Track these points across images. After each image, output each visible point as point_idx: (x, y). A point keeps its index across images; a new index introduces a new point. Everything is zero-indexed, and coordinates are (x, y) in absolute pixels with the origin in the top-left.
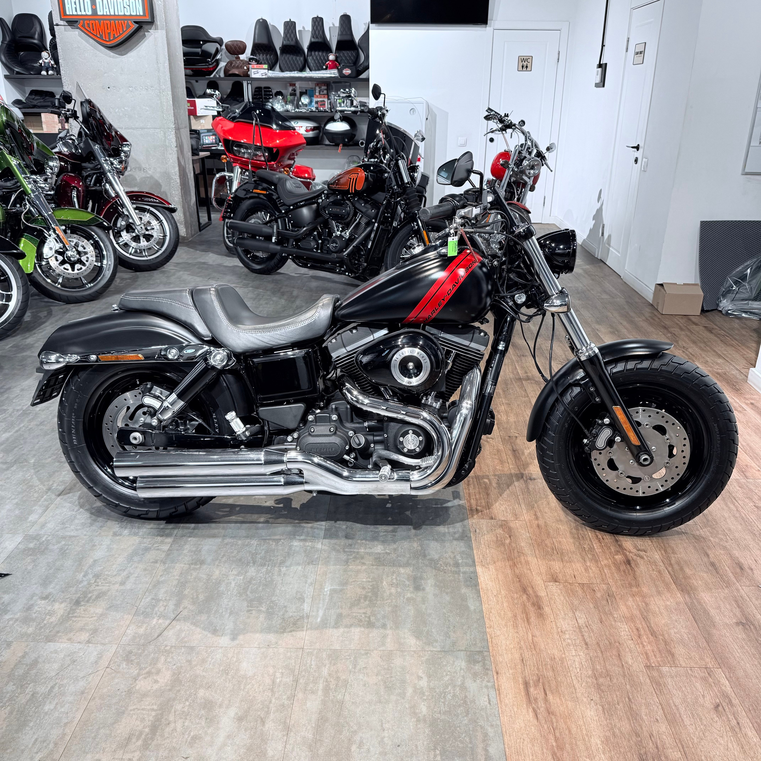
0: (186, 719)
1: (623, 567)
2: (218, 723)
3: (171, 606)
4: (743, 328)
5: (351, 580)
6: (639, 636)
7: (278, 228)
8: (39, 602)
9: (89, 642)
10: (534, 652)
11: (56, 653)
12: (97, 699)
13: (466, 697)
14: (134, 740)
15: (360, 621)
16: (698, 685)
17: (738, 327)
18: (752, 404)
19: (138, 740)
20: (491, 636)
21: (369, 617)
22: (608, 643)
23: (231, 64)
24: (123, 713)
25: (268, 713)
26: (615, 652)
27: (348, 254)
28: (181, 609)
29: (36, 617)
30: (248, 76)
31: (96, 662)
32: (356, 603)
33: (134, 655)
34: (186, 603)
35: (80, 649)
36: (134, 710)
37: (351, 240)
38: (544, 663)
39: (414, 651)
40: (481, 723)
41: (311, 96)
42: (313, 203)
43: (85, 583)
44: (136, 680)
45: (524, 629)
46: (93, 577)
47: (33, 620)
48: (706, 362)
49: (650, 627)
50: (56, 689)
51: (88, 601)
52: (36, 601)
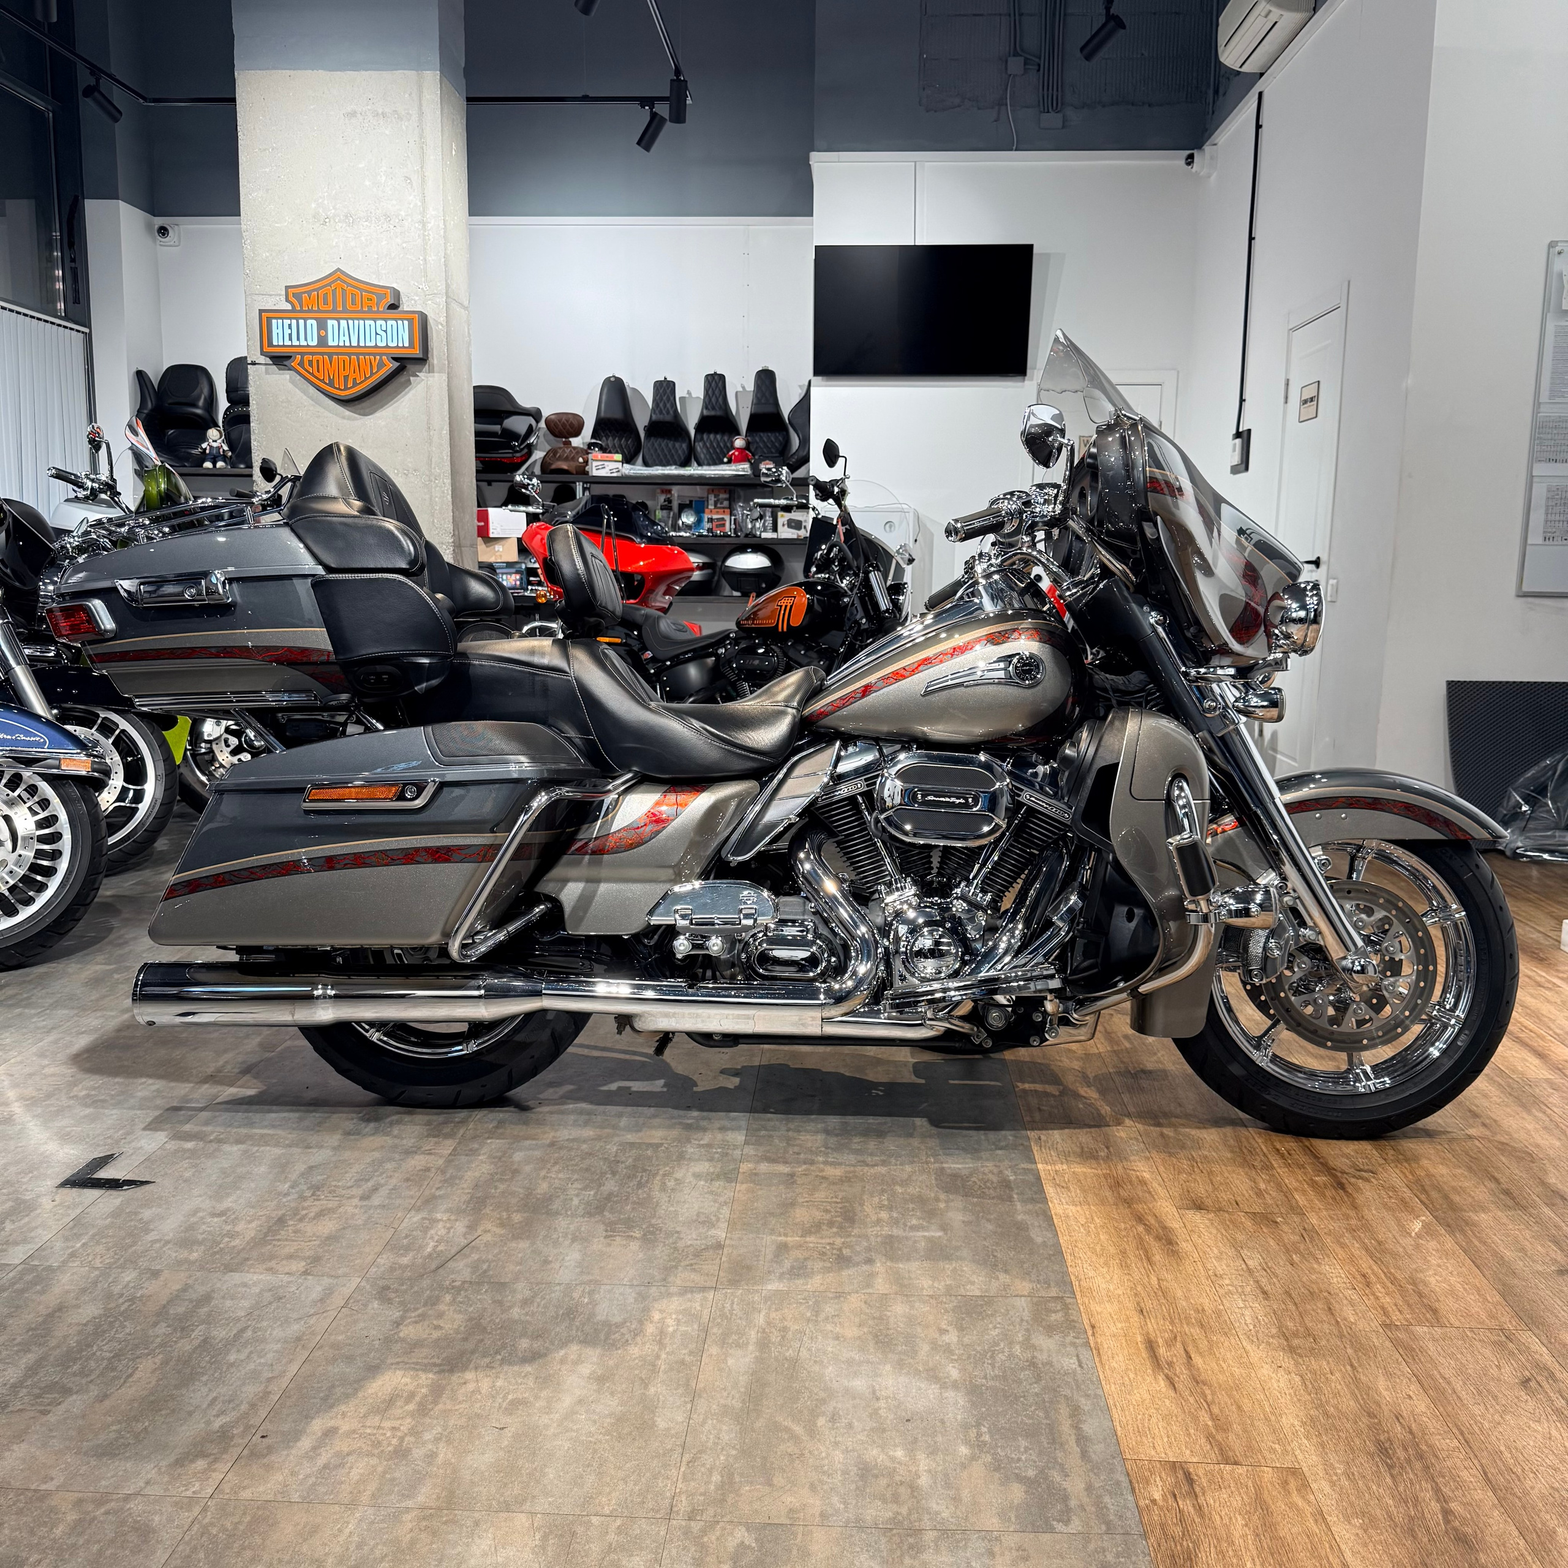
1: (1329, 1192)
3: (460, 1229)
6: (1368, 1284)
8: (209, 1219)
9: (306, 1273)
10: (1164, 1302)
11: (244, 1287)
12: (326, 1349)
13: (1034, 1357)
14: (400, 1403)
16: (1486, 1351)
19: (407, 1403)
20: (1077, 1277)
22: (1306, 1292)
23: (555, 455)
24: (378, 1367)
26: (1321, 1305)
29: (205, 1239)
30: (585, 472)
31: (322, 1300)
33: (395, 1292)
34: (488, 1225)
35: (289, 1282)
38: (1183, 1316)
39: (931, 1296)
40: (1066, 1392)
41: (699, 511)
42: (709, 656)
43: (294, 1196)
44: (399, 1325)
45: (1142, 1270)
46: (309, 1189)
47: (199, 1243)
49: (1388, 1274)
50: (249, 1333)
51: (301, 1220)
52: (202, 1218)
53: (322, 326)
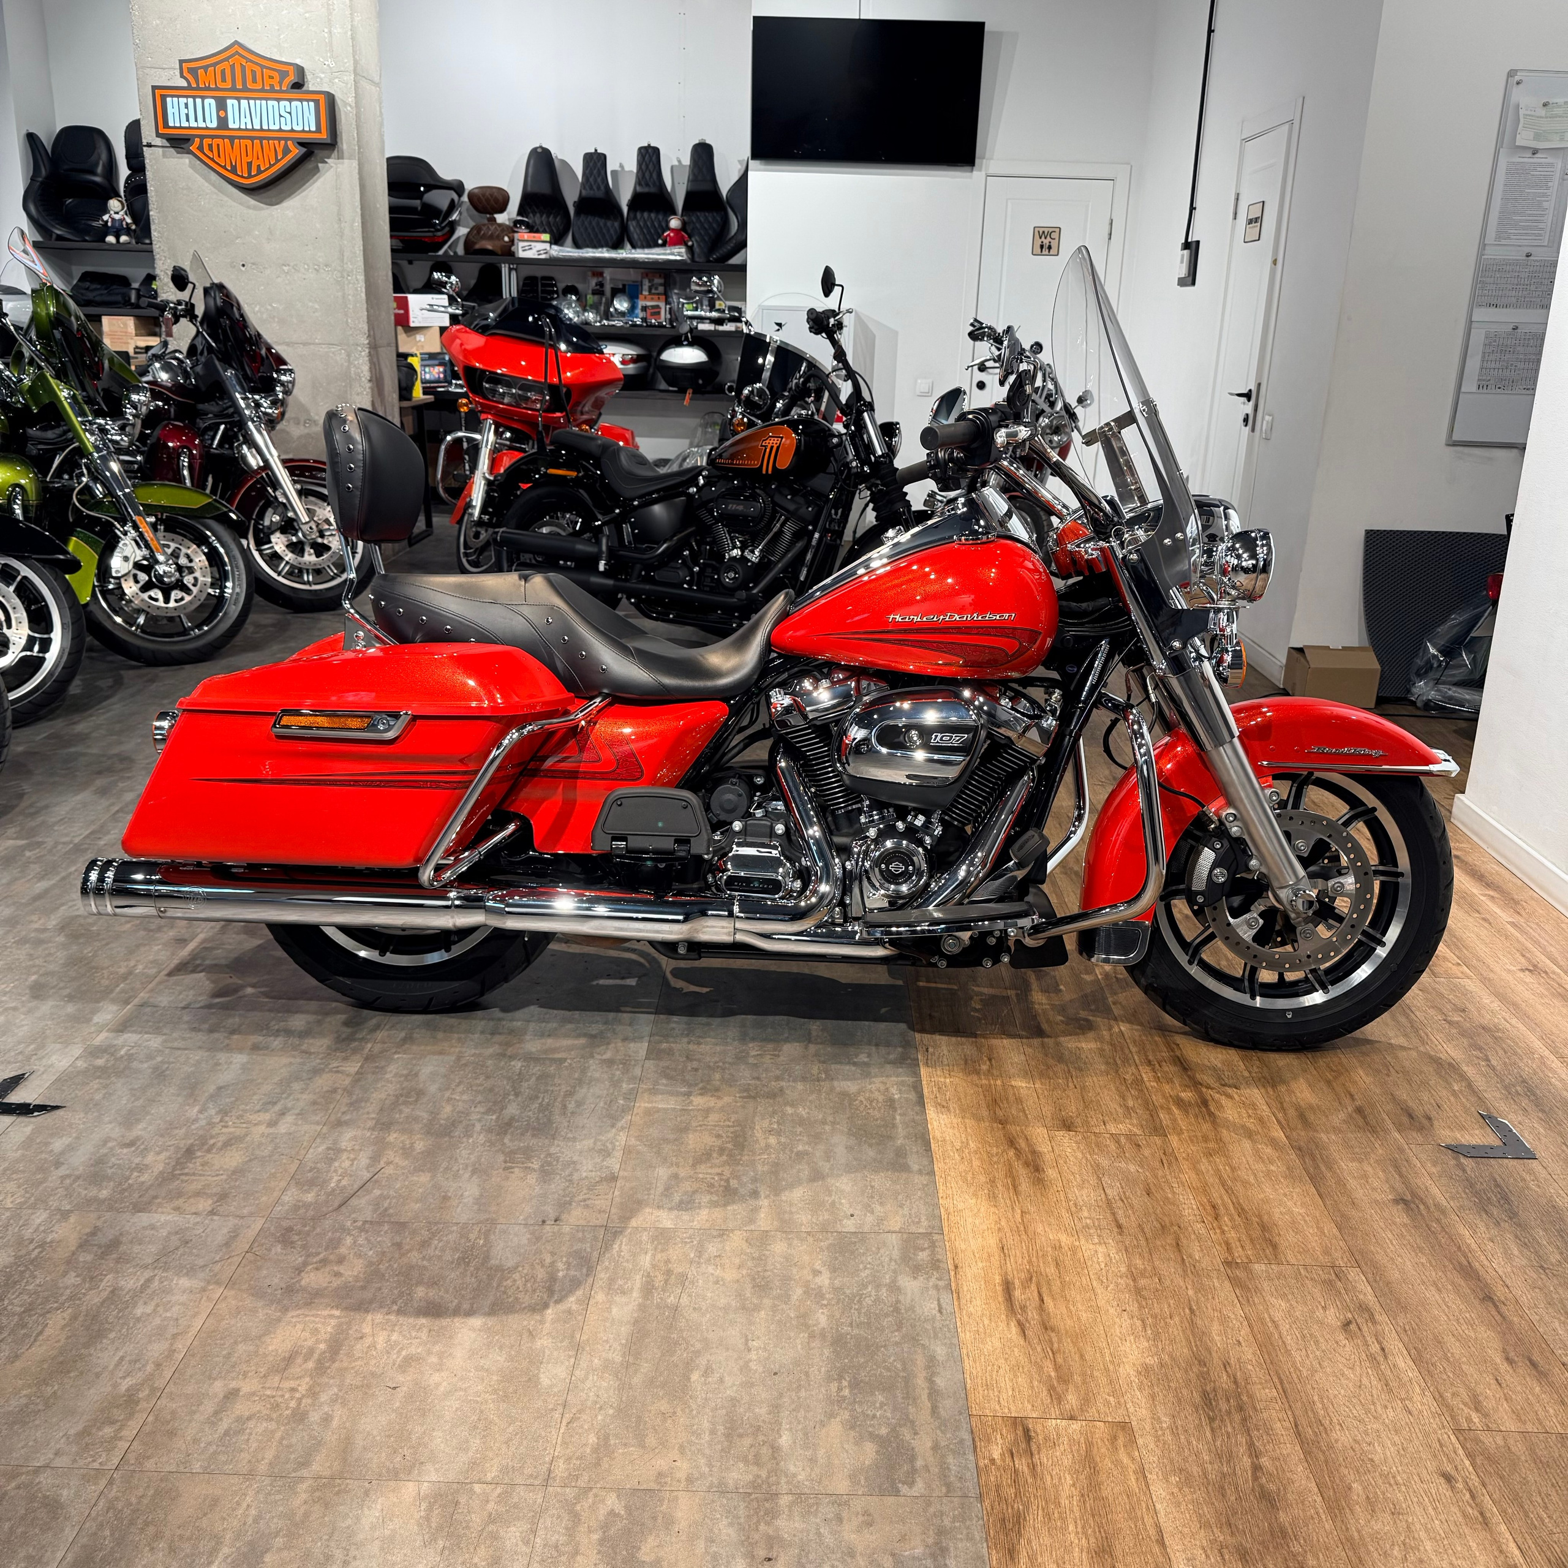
1: (1193, 1111)
2: (451, 1337)
3: (364, 1160)
5: (694, 1124)
6: (1216, 1217)
8: (118, 1151)
9: (212, 1213)
10: (1024, 1237)
11: (152, 1229)
12: (230, 1300)
13: (898, 1301)
14: (299, 1360)
15: (712, 1185)
16: (1316, 1292)
19: (306, 1361)
20: (946, 1210)
21: (727, 1181)
22: (1158, 1226)
23: (479, 232)
24: (279, 1320)
25: (541, 1324)
26: (1170, 1240)
28: (382, 1164)
29: (114, 1174)
30: (512, 253)
31: (227, 1244)
32: (705, 1156)
33: (298, 1234)
34: (390, 1155)
35: (196, 1224)
36: (300, 1319)
39: (809, 1233)
40: (924, 1341)
41: (633, 297)
43: (202, 1123)
44: (301, 1272)
45: (1008, 1202)
46: (218, 1111)
47: (110, 1179)
49: (1237, 1204)
51: (209, 1151)
52: (112, 1149)
53: (221, 105)
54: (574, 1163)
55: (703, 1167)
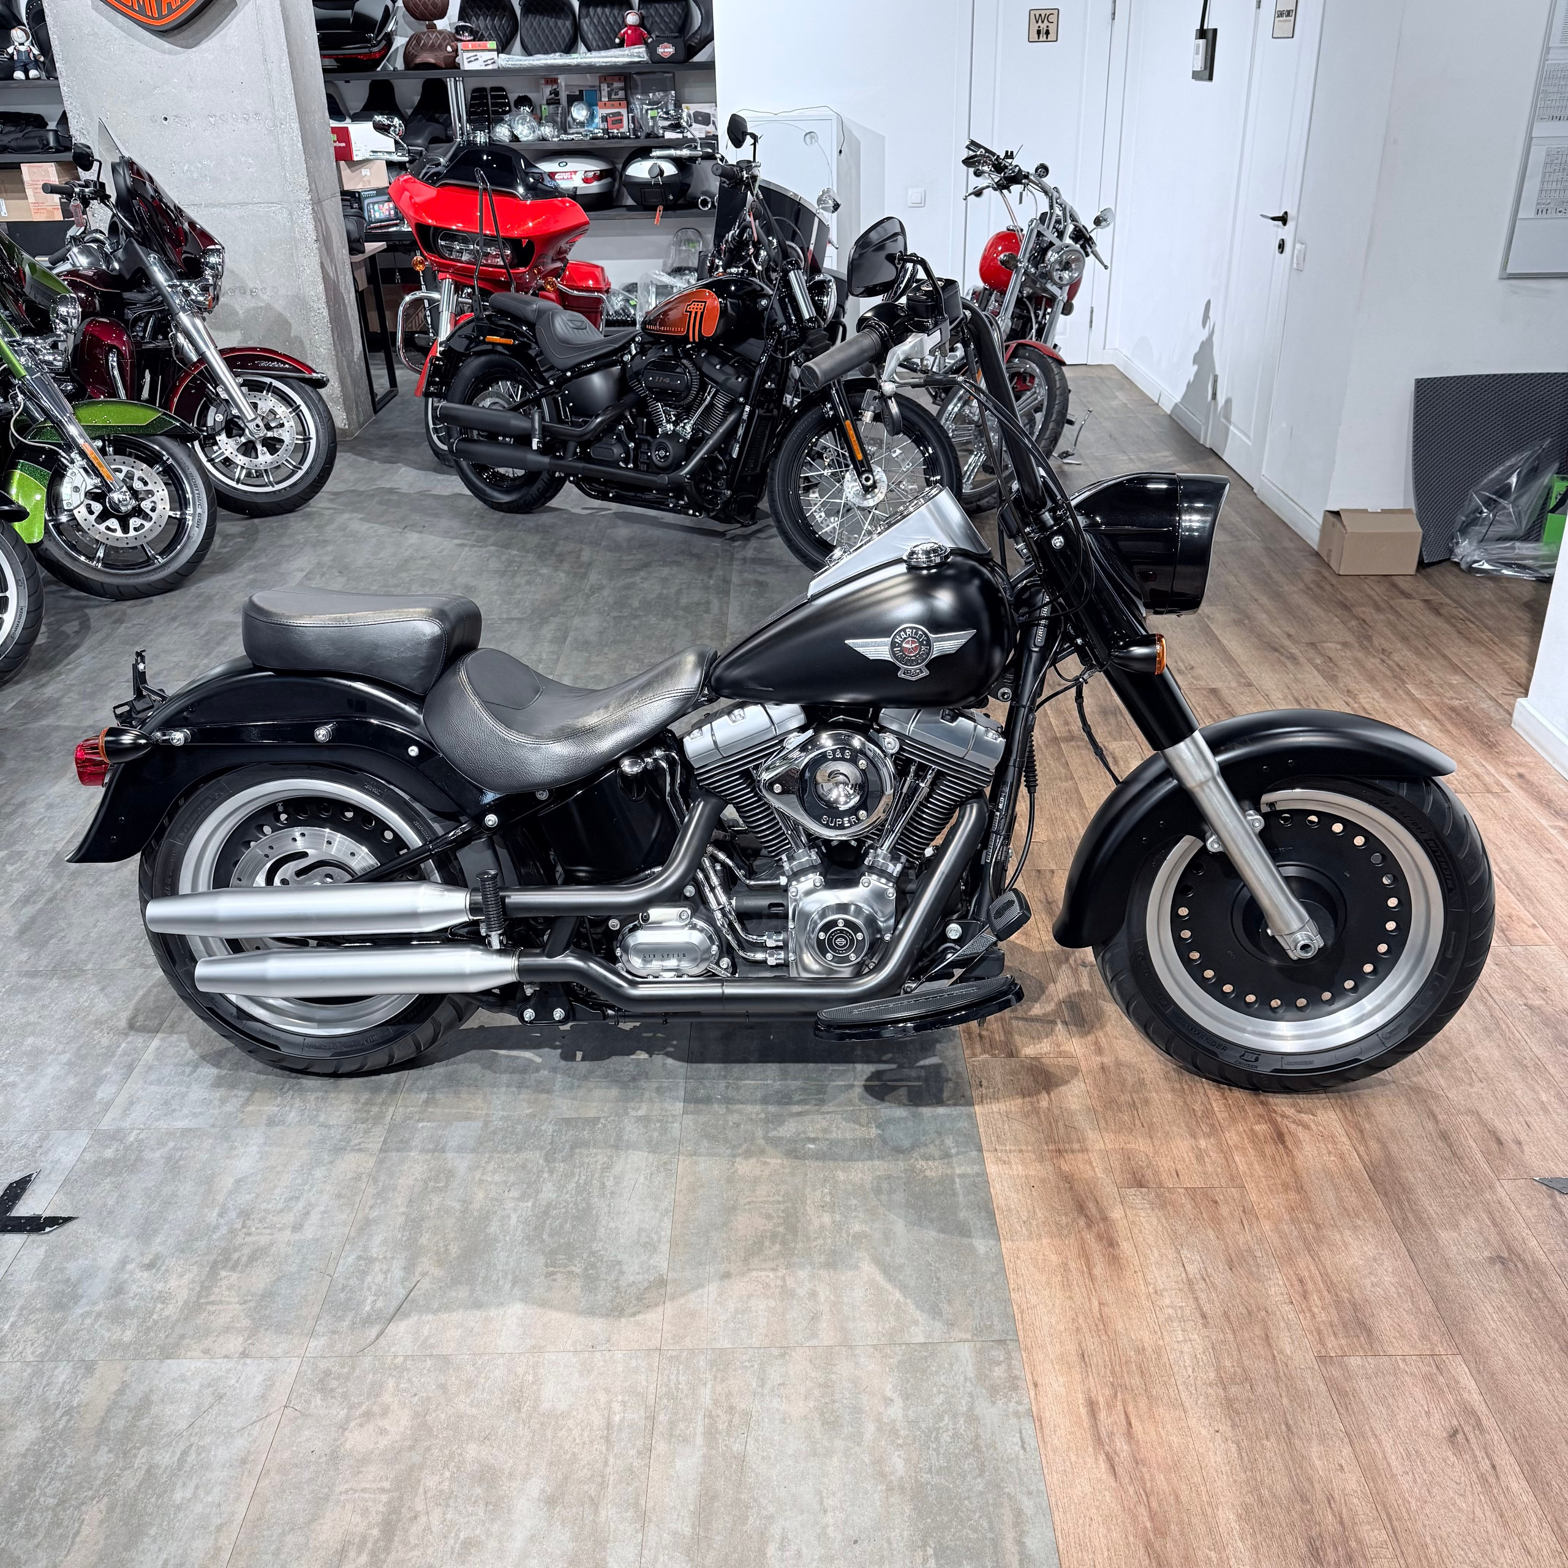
0: (448, 1506)
1: (1269, 1150)
2: (510, 1511)
3: (398, 1273)
4: (1501, 600)
5: (742, 1201)
6: (1305, 1295)
7: (542, 418)
8: (139, 1275)
10: (1104, 1338)
11: (183, 1381)
12: (272, 1474)
13: (978, 1436)
14: (352, 1553)
15: (766, 1287)
16: (1418, 1391)
17: (1493, 599)
18: (1521, 776)
19: (360, 1552)
20: (1020, 1307)
21: (783, 1280)
23: (418, 43)
24: (327, 1498)
25: (603, 1485)
27: (692, 473)
28: (417, 1276)
29: (137, 1307)
30: (457, 66)
32: (755, 1248)
33: (337, 1379)
34: (425, 1263)
35: (228, 1371)
36: (346, 1492)
37: (697, 441)
40: (1010, 1489)
41: (591, 105)
42: (614, 364)
43: (224, 1230)
44: (345, 1430)
45: (1084, 1289)
46: (238, 1217)
47: (131, 1313)
48: (1428, 685)
49: (1324, 1275)
50: (192, 1458)
51: (234, 1269)
52: (131, 1273)
54: (619, 1263)
55: (756, 1260)
